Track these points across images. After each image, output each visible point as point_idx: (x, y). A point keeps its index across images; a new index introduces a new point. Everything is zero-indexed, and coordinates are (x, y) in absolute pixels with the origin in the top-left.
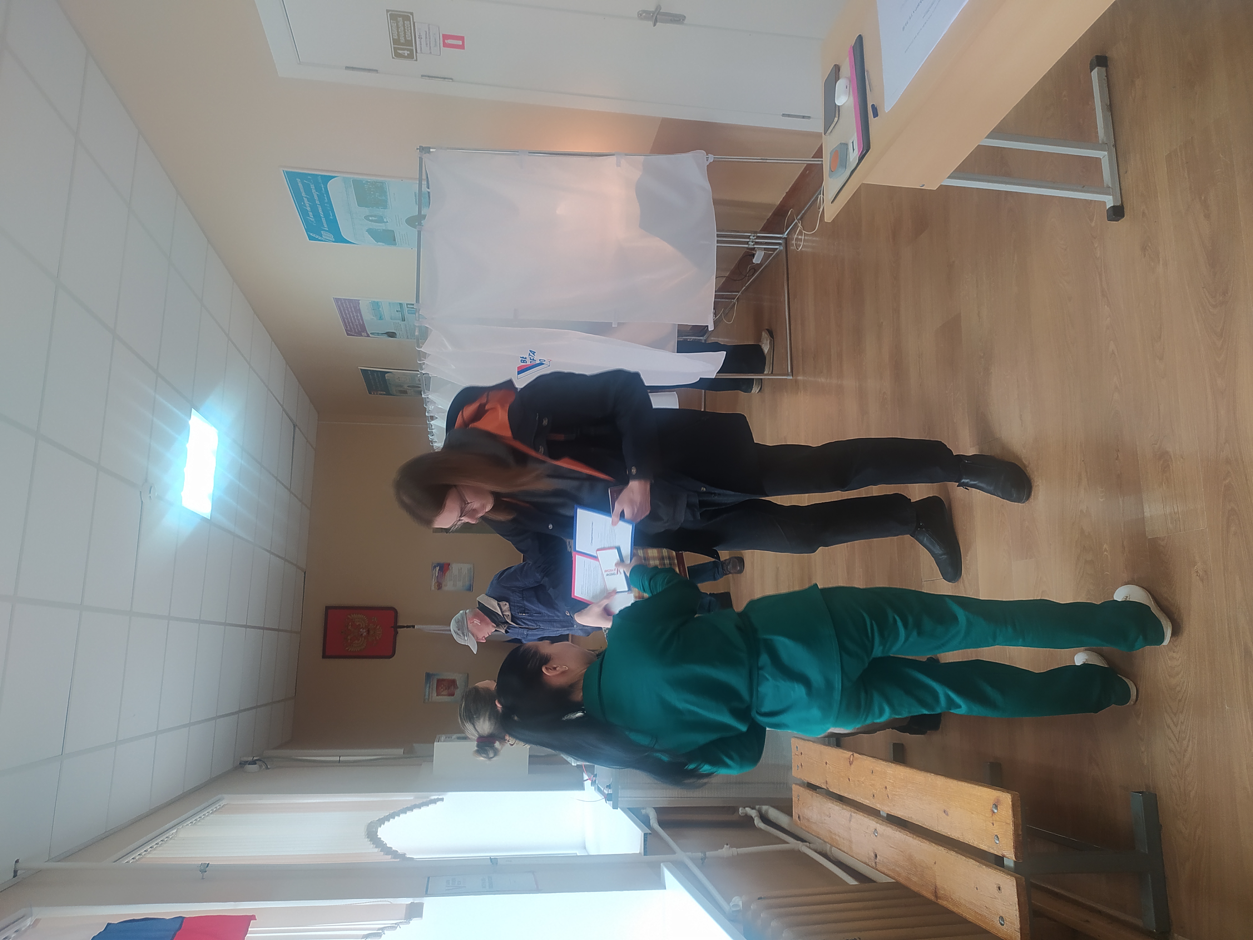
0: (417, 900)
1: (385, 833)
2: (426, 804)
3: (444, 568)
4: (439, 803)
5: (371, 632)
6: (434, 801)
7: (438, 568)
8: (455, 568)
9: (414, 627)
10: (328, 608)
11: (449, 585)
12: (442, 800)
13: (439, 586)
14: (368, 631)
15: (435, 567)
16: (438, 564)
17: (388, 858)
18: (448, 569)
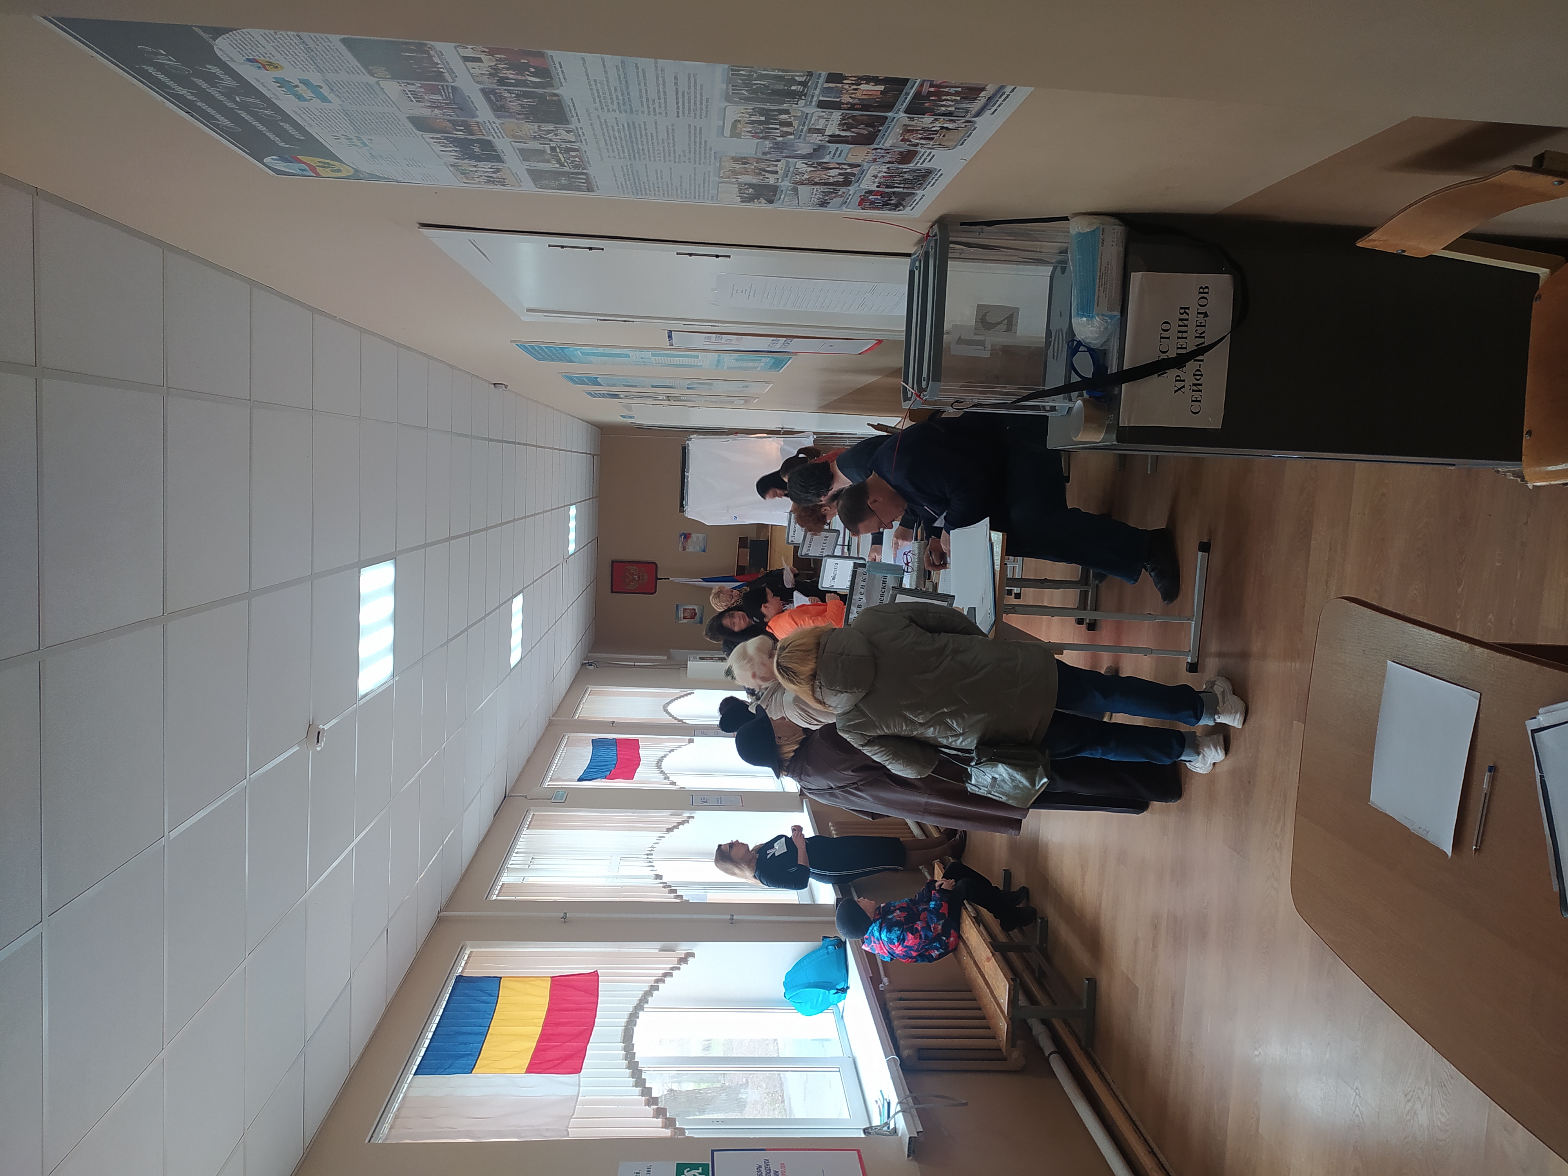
0: (692, 738)
1: (670, 708)
2: (686, 695)
3: (687, 536)
4: (692, 695)
5: (641, 578)
6: (690, 694)
7: (683, 537)
8: (694, 536)
9: (669, 579)
10: (613, 562)
11: (690, 549)
12: (693, 693)
13: (684, 549)
14: (639, 577)
15: (681, 536)
16: (683, 534)
17: (676, 722)
18: (689, 537)
